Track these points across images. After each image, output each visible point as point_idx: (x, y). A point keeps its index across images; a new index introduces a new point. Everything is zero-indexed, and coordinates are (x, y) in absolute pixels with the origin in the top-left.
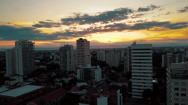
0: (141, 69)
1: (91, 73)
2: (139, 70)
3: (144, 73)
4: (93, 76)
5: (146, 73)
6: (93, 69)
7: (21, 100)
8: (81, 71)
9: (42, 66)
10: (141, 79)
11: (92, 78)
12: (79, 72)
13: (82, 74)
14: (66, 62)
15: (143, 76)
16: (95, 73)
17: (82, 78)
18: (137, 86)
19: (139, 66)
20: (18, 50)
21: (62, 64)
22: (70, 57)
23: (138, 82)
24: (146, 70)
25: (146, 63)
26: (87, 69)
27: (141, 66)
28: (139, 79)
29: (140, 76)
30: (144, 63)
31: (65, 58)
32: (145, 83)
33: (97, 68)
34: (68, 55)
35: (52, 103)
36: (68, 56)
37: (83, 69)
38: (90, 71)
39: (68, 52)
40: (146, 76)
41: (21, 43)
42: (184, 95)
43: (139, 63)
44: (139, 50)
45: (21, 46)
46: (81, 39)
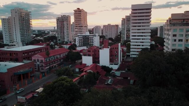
0: (140, 30)
1: (90, 40)
2: (138, 30)
3: (143, 33)
4: (92, 43)
5: (145, 33)
6: (92, 37)
7: (26, 54)
8: (80, 38)
9: (39, 38)
10: (140, 39)
11: (91, 45)
12: (78, 39)
13: (80, 42)
14: (64, 33)
15: (141, 36)
16: (93, 40)
17: (80, 45)
18: (136, 45)
19: (138, 26)
20: (14, 18)
21: (59, 35)
22: (68, 28)
23: (136, 42)
24: (145, 29)
25: (145, 23)
26: (86, 36)
27: (140, 26)
28: (138, 39)
29: (138, 36)
30: (143, 23)
31: (62, 28)
32: (143, 42)
33: (95, 36)
34: (65, 25)
35: (56, 58)
36: (65, 27)
37: (82, 37)
38: (89, 38)
39: (65, 23)
40: (144, 36)
41: (17, 11)
42: (181, 40)
43: (139, 23)
44: (139, 10)
45: (17, 14)
46: (78, 9)
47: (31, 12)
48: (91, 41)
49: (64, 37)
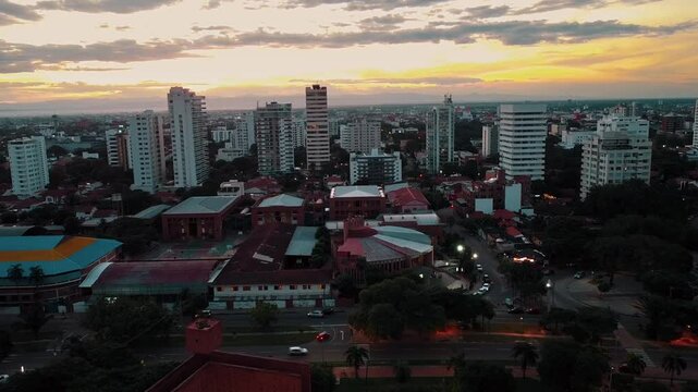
0: (527, 148)
1: (386, 168)
2: (523, 148)
3: (531, 154)
4: (390, 175)
5: (534, 153)
6: (390, 160)
8: (362, 165)
10: (527, 165)
11: (388, 178)
12: (355, 167)
13: (362, 172)
14: (278, 149)
15: (529, 159)
16: (394, 167)
19: (524, 142)
20: (180, 116)
25: (535, 136)
26: (375, 159)
29: (524, 159)
30: (532, 136)
31: (274, 137)
32: (531, 170)
33: (395, 157)
34: (282, 129)
36: (283, 133)
37: (367, 160)
38: (383, 164)
39: (282, 123)
40: (534, 159)
42: (619, 168)
43: (524, 137)
44: (525, 114)
45: (189, 106)
46: (316, 87)
47: (204, 97)
48: (388, 170)
49: (278, 161)
